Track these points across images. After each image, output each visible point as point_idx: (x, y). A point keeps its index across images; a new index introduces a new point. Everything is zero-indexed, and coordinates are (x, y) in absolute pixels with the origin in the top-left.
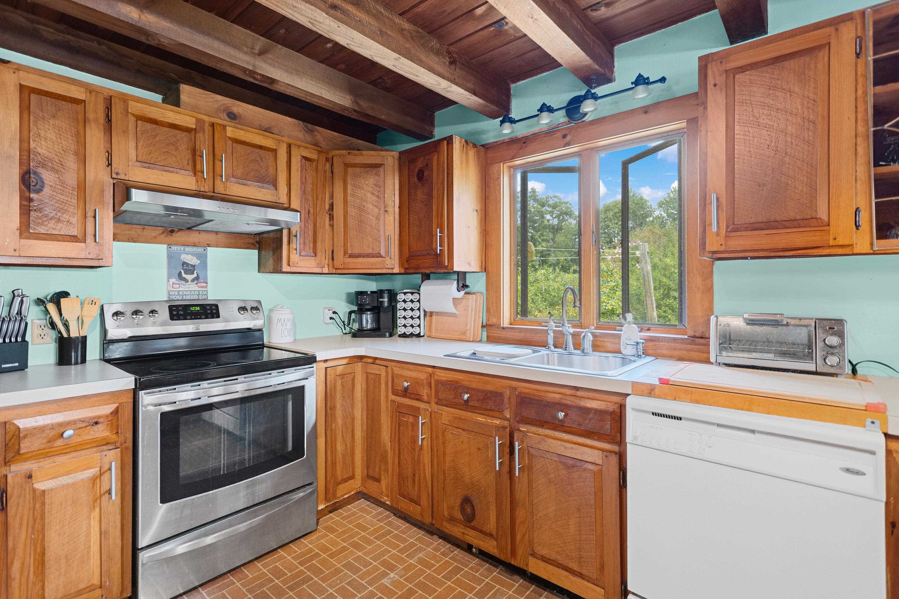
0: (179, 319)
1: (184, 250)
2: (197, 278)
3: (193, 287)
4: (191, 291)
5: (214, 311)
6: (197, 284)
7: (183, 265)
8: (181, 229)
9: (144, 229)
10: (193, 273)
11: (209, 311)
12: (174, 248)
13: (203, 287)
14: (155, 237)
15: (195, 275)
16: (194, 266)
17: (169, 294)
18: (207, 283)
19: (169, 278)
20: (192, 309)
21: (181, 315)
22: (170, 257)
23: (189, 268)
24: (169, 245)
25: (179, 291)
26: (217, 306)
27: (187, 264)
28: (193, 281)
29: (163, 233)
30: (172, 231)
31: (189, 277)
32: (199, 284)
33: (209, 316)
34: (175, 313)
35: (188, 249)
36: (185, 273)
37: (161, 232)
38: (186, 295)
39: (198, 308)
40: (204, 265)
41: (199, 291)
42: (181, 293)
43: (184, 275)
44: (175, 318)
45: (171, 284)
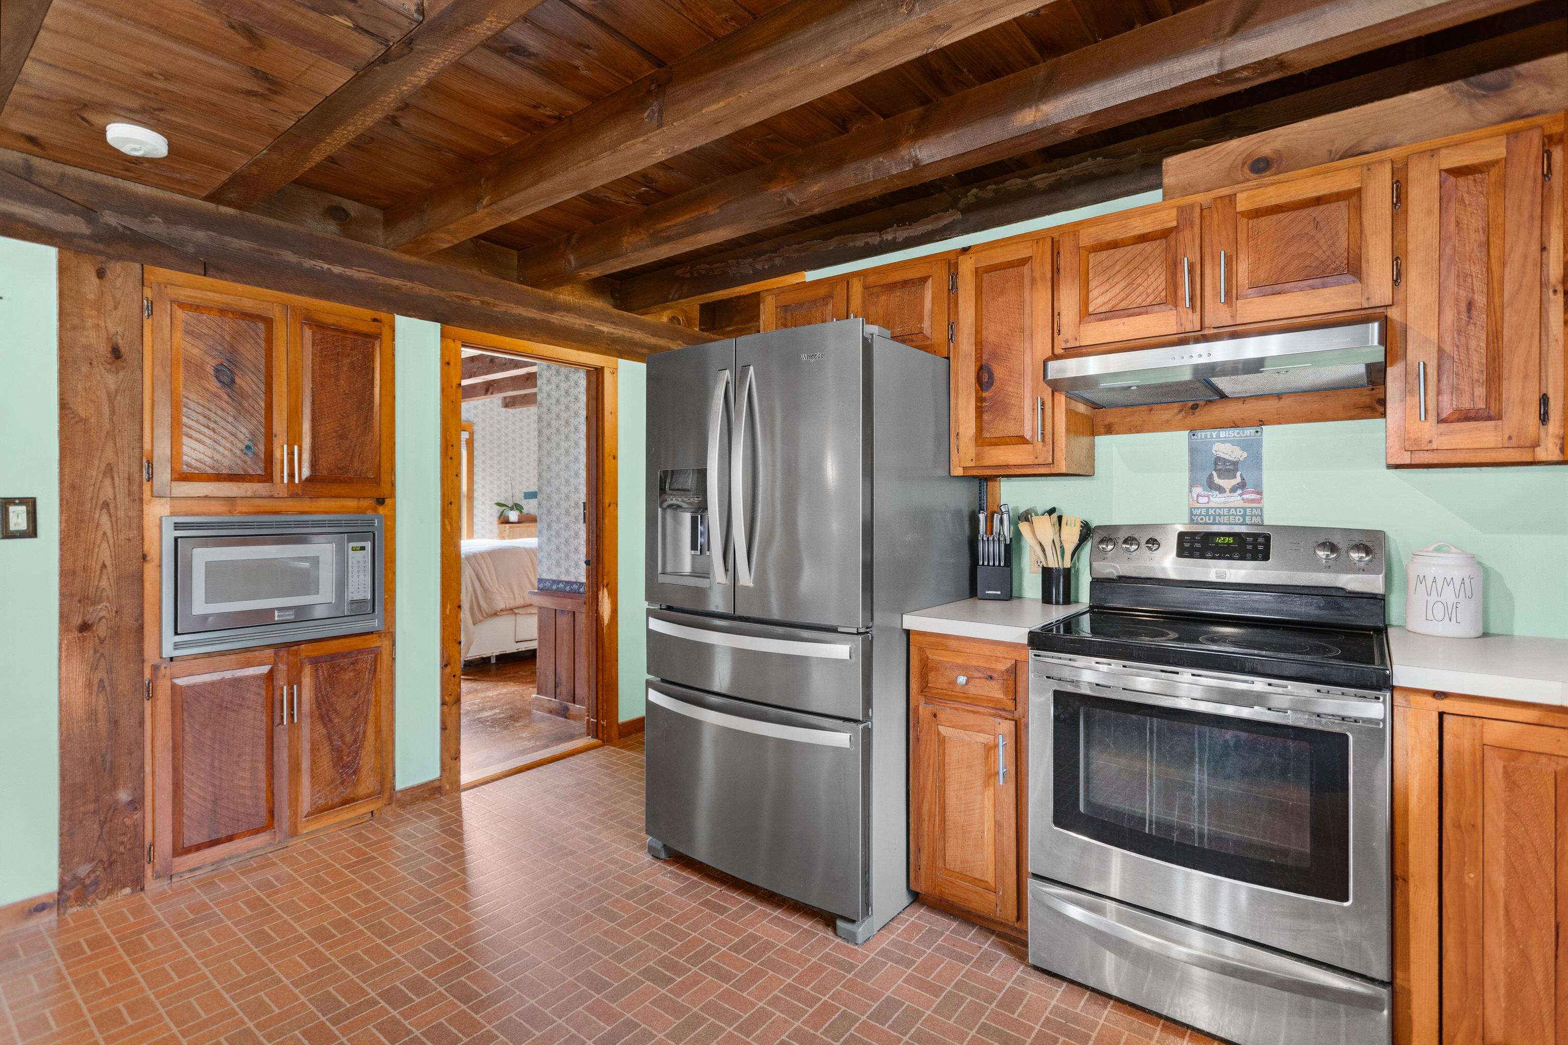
0: (1191, 556)
1: (1218, 436)
2: (1242, 485)
3: (1235, 500)
4: (1230, 508)
5: (1261, 548)
6: (1241, 495)
7: (1216, 464)
8: (1210, 401)
9: (1151, 410)
10: (1235, 477)
11: (1249, 547)
12: (1201, 434)
13: (1253, 501)
14: (1167, 421)
15: (1238, 480)
16: (1235, 464)
17: (1191, 514)
18: (1260, 493)
19: (1192, 486)
20: (1220, 540)
21: (1197, 549)
22: (1193, 451)
23: (1227, 468)
24: (1193, 430)
25: (1208, 509)
26: (1267, 538)
27: (1225, 461)
28: (1233, 490)
29: (1180, 411)
30: (1195, 407)
31: (1227, 484)
32: (1245, 496)
33: (1249, 555)
34: (1187, 545)
35: (1223, 433)
36: (1219, 477)
37: (1176, 411)
38: (1220, 515)
39: (1231, 540)
40: (1256, 460)
41: (1245, 509)
42: (1211, 512)
43: (1217, 481)
44: (1186, 553)
45: (1195, 496)
